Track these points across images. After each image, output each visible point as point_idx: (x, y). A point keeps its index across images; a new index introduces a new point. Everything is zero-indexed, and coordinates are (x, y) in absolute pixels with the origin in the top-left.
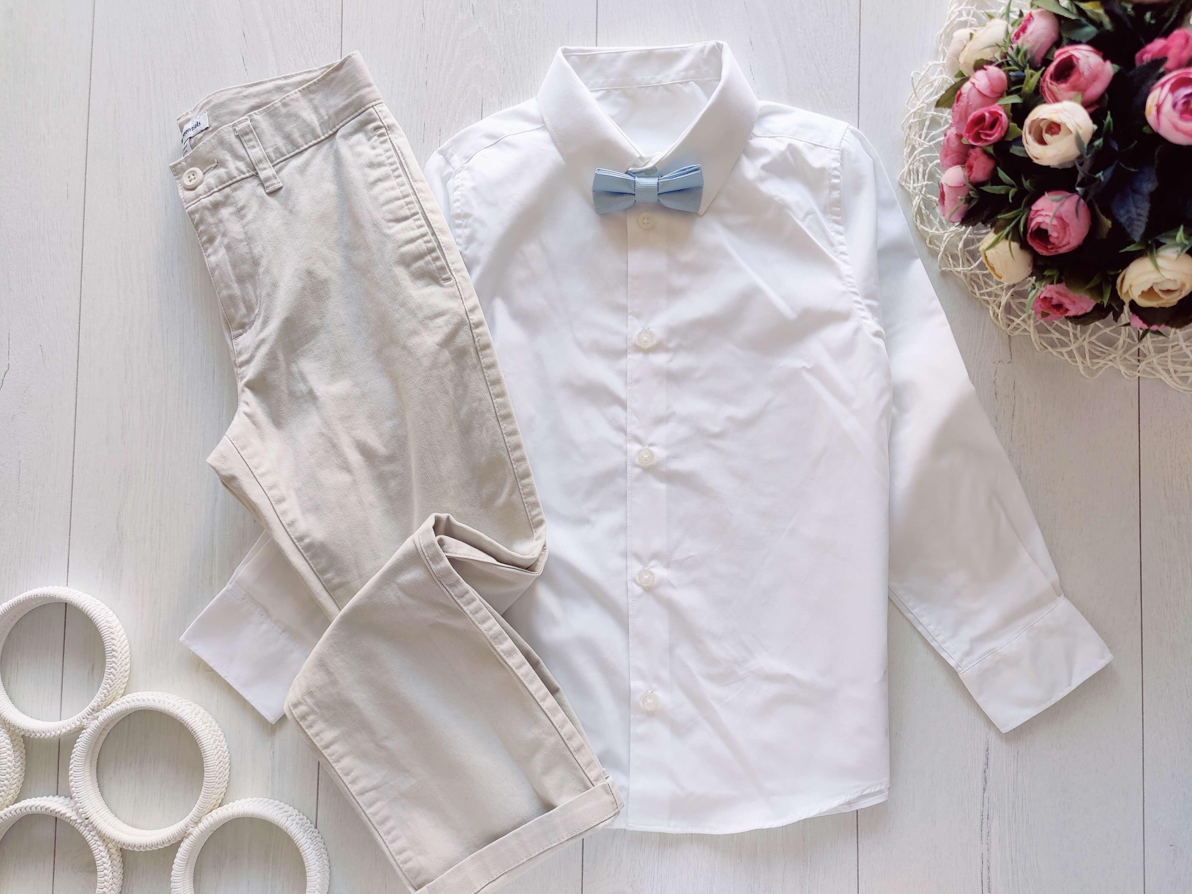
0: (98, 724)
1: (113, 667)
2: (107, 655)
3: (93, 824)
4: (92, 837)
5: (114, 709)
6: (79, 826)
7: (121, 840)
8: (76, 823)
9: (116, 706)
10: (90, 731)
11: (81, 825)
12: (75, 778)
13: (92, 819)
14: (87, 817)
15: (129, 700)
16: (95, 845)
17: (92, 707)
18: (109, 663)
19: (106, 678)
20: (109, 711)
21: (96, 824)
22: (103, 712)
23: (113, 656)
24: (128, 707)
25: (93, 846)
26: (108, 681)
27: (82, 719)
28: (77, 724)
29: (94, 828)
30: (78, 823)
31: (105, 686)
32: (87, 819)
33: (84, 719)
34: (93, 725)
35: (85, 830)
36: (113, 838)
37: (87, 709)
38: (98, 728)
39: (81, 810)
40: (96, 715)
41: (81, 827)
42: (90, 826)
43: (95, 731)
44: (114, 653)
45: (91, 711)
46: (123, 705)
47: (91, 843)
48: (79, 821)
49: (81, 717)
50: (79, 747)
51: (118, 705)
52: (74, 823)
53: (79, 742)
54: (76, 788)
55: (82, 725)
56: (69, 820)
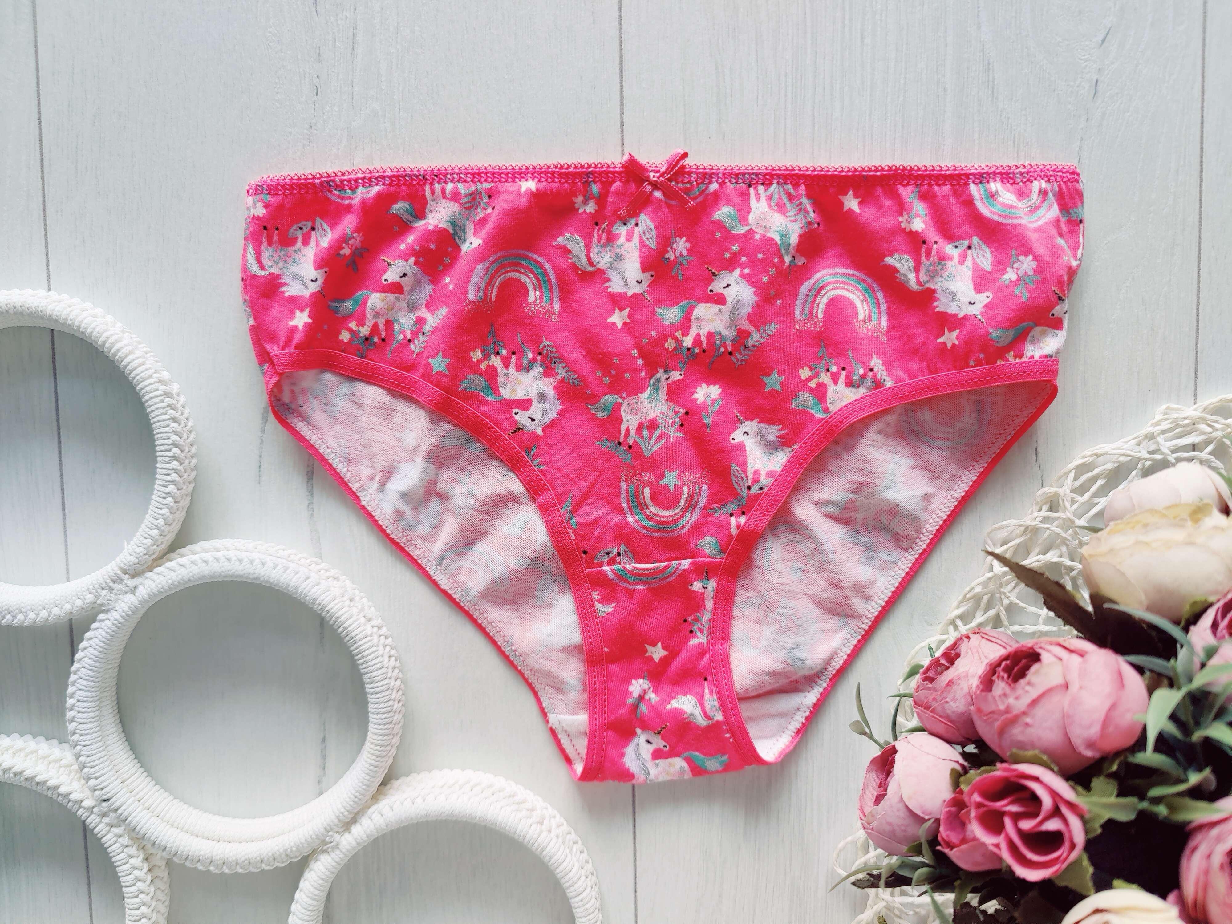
0: (136, 603)
1: (172, 482)
2: (158, 454)
3: (119, 811)
4: (115, 839)
5: (173, 574)
6: (87, 814)
7: (181, 848)
8: (80, 807)
9: (177, 567)
10: (118, 617)
11: (92, 812)
12: (80, 715)
13: (116, 802)
14: (105, 797)
15: (208, 556)
16: (122, 856)
17: (122, 565)
18: (164, 471)
19: (157, 505)
20: (162, 578)
21: (126, 813)
22: (147, 578)
23: (175, 458)
24: (206, 573)
25: (118, 858)
26: (161, 512)
27: (99, 590)
28: (88, 601)
29: (122, 821)
30: (85, 808)
31: (154, 521)
32: (105, 801)
33: (103, 589)
34: (123, 604)
35: (100, 822)
36: (163, 843)
37: (112, 568)
38: (135, 611)
39: (92, 782)
40: (131, 583)
41: (92, 817)
42: (112, 815)
43: (127, 618)
44: (175, 450)
45: (119, 572)
46: (195, 567)
47: (114, 849)
48: (87, 803)
49: (97, 586)
50: (90, 649)
51: (182, 565)
52: (77, 806)
53: (91, 639)
54: (81, 735)
55: (99, 602)
56: (66, 801)
